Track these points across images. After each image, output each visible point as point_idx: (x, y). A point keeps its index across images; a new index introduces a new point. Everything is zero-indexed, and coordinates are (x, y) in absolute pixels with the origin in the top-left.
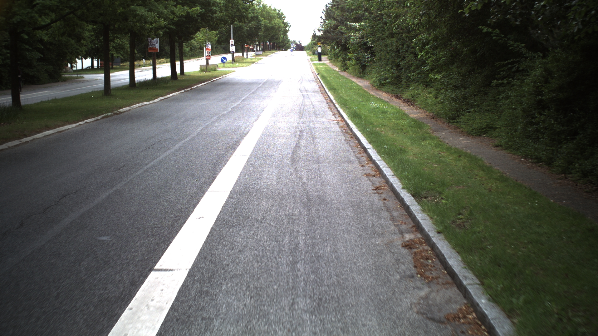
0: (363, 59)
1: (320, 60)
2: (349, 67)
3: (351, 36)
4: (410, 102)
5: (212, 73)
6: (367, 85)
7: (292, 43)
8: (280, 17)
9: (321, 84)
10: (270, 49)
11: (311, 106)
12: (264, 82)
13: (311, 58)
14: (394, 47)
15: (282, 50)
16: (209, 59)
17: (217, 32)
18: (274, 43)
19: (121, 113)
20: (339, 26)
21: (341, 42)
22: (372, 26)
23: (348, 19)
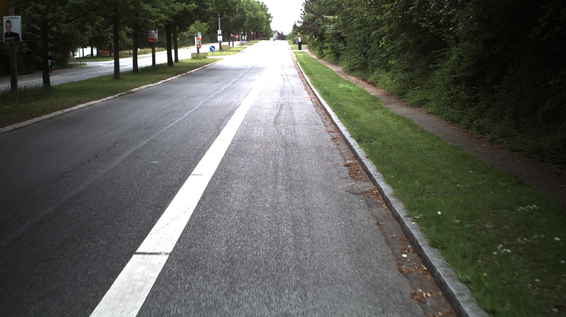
0: (337, 48)
1: (300, 48)
2: (325, 55)
3: (327, 27)
4: (373, 84)
5: (203, 61)
6: (340, 70)
7: (274, 32)
8: (263, 9)
9: (300, 70)
10: (253, 38)
11: (291, 88)
12: (250, 69)
13: (292, 47)
14: (362, 37)
15: (265, 40)
16: (200, 48)
17: (207, 24)
18: (258, 33)
19: (133, 92)
20: (317, 18)
21: (318, 33)
22: (344, 20)
23: (324, 12)
